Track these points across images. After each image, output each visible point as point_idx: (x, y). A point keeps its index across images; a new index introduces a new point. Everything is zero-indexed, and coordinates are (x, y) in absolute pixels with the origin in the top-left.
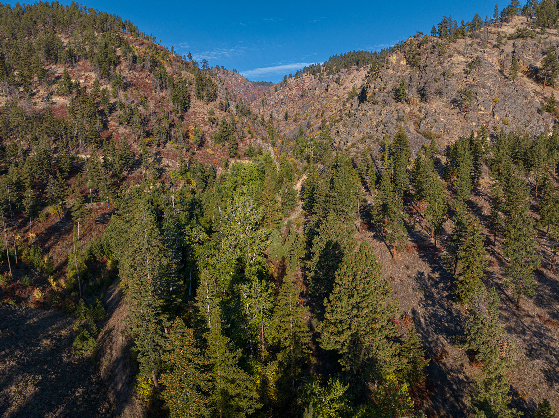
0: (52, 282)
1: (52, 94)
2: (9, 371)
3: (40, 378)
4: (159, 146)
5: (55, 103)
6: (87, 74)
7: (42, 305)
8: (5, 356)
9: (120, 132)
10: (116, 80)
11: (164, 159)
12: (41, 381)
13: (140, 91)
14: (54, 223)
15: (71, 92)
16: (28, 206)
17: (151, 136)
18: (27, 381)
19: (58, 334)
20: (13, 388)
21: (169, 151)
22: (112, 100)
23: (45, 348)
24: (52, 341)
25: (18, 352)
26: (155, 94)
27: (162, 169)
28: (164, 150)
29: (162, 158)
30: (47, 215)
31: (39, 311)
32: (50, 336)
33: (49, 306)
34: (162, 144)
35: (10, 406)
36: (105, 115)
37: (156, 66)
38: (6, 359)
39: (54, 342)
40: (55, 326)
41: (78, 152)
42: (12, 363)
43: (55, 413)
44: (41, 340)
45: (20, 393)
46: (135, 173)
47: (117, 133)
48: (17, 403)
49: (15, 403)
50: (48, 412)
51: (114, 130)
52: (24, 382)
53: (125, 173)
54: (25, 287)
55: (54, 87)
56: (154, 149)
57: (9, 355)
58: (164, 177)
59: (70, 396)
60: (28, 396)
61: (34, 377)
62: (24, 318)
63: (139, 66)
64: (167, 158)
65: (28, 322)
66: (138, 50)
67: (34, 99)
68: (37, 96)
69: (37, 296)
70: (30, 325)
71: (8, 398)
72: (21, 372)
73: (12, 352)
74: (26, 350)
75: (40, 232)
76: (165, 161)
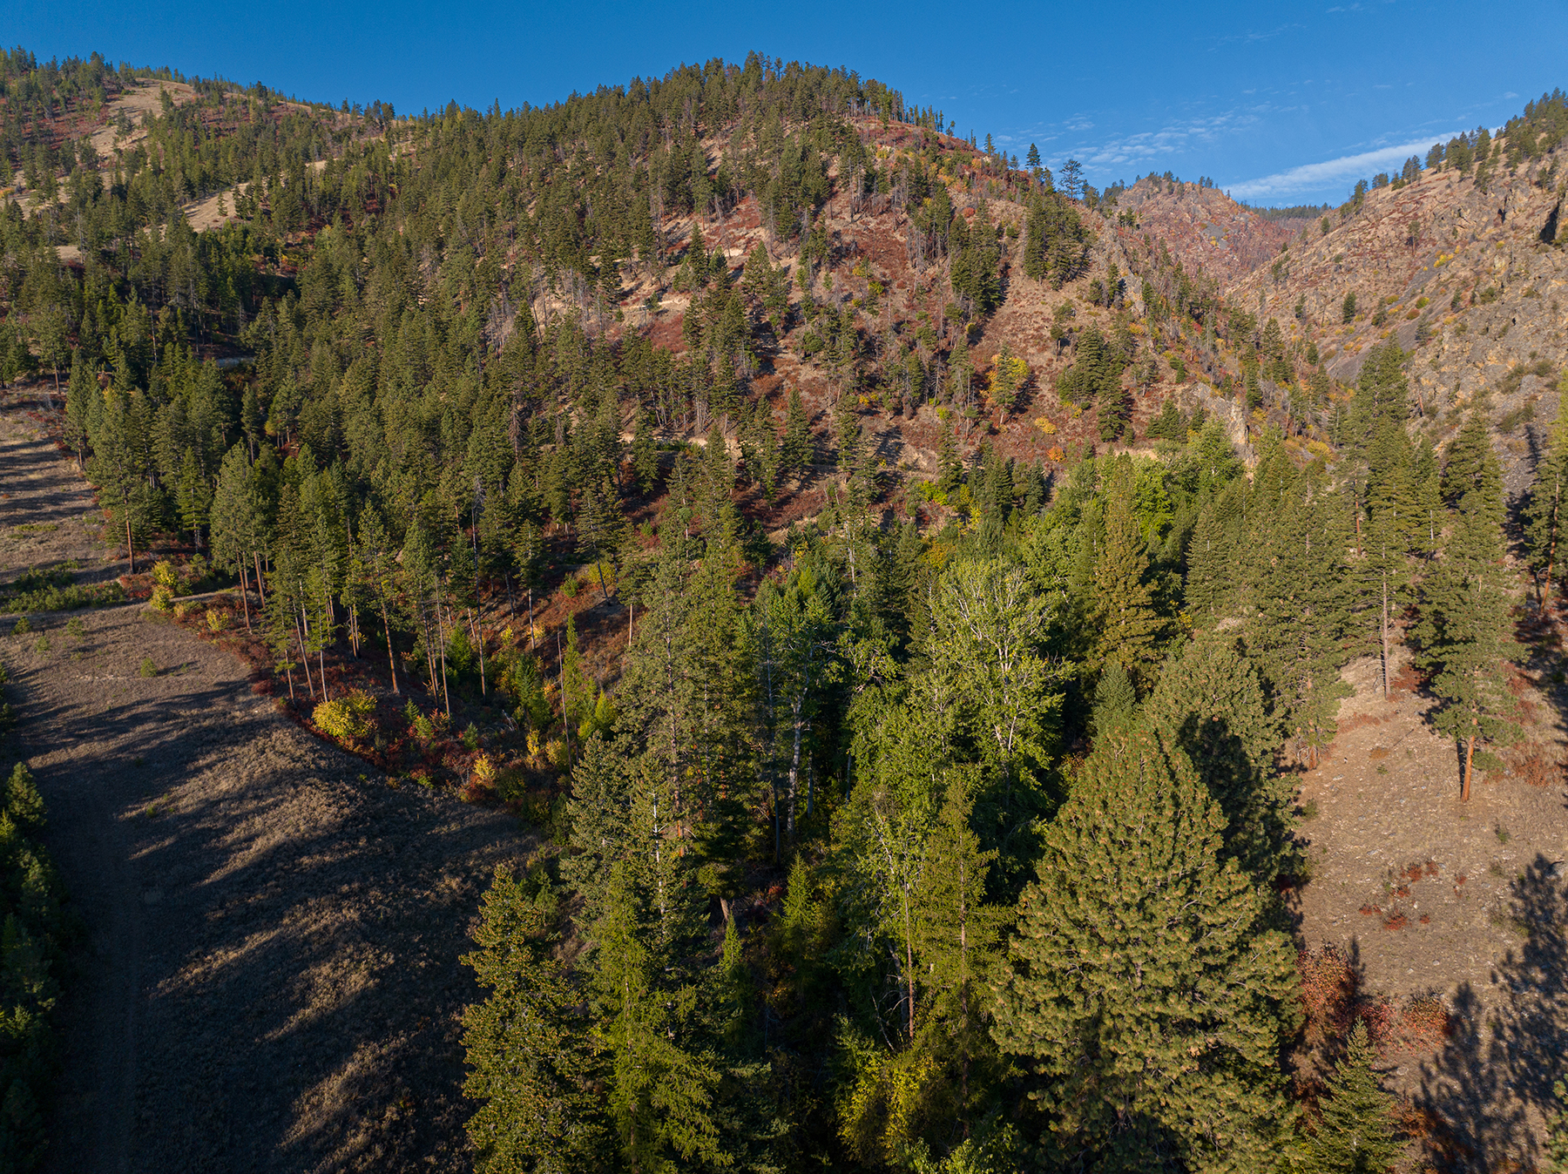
0: (530, 746)
1: (664, 290)
2: (337, 930)
3: (391, 961)
4: (898, 411)
5: (666, 311)
6: (751, 234)
7: (484, 796)
8: (346, 896)
9: (801, 379)
10: (811, 244)
11: (909, 447)
12: (392, 968)
13: (873, 265)
14: (592, 605)
15: (704, 283)
16: (524, 562)
17: (878, 386)
18: (359, 962)
19: (486, 869)
20: (326, 969)
21: (923, 426)
22: (796, 296)
23: (439, 896)
24: (464, 881)
25: (375, 893)
26: (912, 271)
27: (895, 474)
28: (911, 423)
29: (900, 446)
30: (582, 586)
31: (474, 808)
32: (468, 871)
33: (501, 800)
34: (907, 409)
35: (305, 1005)
36: (774, 336)
37: (927, 195)
38: (345, 903)
39: (469, 885)
40: (488, 850)
41: (691, 433)
42: (353, 915)
43: (381, 1047)
44: (440, 877)
45: (336, 982)
46: (822, 486)
47: (795, 380)
48: (321, 1001)
49: (316, 1003)
50: (368, 1039)
51: (788, 374)
52: (352, 961)
53: (793, 485)
54: (466, 750)
55: (672, 272)
56: (885, 421)
57: (356, 895)
58: (897, 497)
59: (435, 1016)
60: (347, 994)
61: (378, 957)
62: (432, 820)
63: (878, 199)
64: (917, 445)
65: (436, 830)
66: (884, 155)
67: (627, 304)
68: (634, 297)
69: (481, 774)
70: (437, 837)
71: (309, 987)
72: (359, 938)
73: (363, 891)
74: (396, 892)
75: (556, 624)
76: (910, 454)
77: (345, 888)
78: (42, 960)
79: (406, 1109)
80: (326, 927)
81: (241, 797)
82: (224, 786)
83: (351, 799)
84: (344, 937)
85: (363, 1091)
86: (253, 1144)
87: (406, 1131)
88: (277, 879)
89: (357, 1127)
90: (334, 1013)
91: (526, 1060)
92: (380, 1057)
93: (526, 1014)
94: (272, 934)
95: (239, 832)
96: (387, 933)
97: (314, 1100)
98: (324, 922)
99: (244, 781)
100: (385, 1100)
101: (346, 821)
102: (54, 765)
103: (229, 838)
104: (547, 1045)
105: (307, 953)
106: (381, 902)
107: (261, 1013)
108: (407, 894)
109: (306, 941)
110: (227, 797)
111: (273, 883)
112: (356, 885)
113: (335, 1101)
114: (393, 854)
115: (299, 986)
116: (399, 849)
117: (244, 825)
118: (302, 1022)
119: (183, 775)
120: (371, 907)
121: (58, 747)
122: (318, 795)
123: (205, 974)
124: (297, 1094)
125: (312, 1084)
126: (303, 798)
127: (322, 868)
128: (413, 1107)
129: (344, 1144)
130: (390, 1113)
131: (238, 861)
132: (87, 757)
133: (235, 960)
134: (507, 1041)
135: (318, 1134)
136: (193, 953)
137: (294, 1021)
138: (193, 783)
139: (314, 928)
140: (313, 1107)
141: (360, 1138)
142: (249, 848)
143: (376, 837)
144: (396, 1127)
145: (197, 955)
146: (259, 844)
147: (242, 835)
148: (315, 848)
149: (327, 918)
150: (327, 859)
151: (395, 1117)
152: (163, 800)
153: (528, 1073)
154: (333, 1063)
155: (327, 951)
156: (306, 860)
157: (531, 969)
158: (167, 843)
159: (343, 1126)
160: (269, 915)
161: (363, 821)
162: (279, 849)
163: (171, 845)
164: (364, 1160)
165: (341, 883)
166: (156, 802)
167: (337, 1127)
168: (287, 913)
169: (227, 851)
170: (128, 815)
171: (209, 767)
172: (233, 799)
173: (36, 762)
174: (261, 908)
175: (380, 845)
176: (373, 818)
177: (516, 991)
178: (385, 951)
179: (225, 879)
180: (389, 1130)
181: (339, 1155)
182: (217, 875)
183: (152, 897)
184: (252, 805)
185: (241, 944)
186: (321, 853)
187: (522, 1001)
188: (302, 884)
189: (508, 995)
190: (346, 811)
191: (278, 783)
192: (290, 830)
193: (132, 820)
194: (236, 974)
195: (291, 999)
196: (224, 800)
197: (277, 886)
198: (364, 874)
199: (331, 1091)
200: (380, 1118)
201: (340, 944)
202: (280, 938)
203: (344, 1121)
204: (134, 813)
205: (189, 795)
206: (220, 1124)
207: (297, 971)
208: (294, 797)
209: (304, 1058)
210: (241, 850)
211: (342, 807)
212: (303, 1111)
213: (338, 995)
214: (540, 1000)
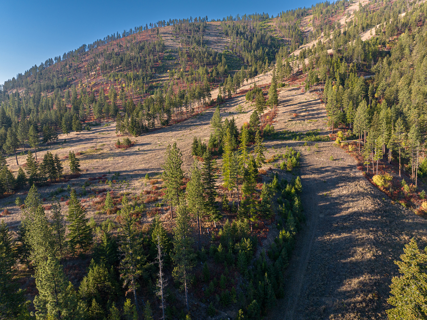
77: (371, 229)
78: (295, 223)
79: (375, 297)
80: (363, 238)
81: (348, 196)
82: (344, 192)
83: (379, 204)
84: (368, 242)
85: (364, 286)
86: (331, 286)
87: (374, 303)
88: (353, 220)
89: (360, 295)
90: (360, 262)
91: (411, 301)
92: (371, 279)
93: (414, 287)
94: (349, 235)
95: (346, 205)
96: (381, 245)
97: (350, 282)
98: (363, 236)
99: (350, 192)
100: (369, 292)
101: (376, 210)
102: (306, 178)
103: (343, 206)
104: (419, 300)
105: (357, 243)
106: (381, 236)
107: (341, 254)
108: (390, 236)
109: (357, 240)
110: (344, 195)
111: (352, 221)
112: (375, 229)
113: (355, 285)
114: (388, 223)
115: (352, 251)
116: (391, 222)
117: (347, 204)
118: (351, 261)
119: (335, 187)
120: (378, 236)
121: (308, 174)
122: (369, 201)
123: (330, 239)
124: (345, 279)
125: (350, 278)
126: (365, 200)
127: (366, 221)
128: (377, 297)
129: (355, 298)
130: (370, 296)
131: (344, 213)
132: (313, 178)
133: (338, 238)
134: (405, 292)
135: (349, 292)
136: (328, 233)
137: (349, 260)
138: (337, 190)
139: (360, 237)
140: (349, 284)
141: (360, 298)
142: (347, 210)
143: (384, 217)
144: (371, 300)
145: (329, 234)
146: (350, 210)
147: (346, 206)
148: (365, 215)
149: (364, 235)
150: (368, 219)
151: (371, 297)
152: (329, 192)
153: (411, 306)
154: (357, 275)
155: (362, 245)
156: (362, 218)
157: (418, 274)
158: (327, 203)
159: (356, 293)
160: (349, 230)
161: (381, 211)
162: (355, 213)
163: (328, 204)
164: (359, 305)
165: (371, 227)
166: (327, 192)
167: (354, 293)
168: (354, 230)
169: (342, 210)
170: (320, 194)
171: (342, 186)
172: (346, 196)
173: (303, 177)
174: (347, 227)
175: (385, 220)
176: (384, 211)
177: (411, 279)
178: (379, 250)
179: (339, 217)
180: (369, 300)
181: (353, 300)
182: (338, 215)
183: (321, 216)
184: (350, 199)
185: (340, 235)
186: (367, 217)
187: (413, 283)
188: (359, 224)
189: (408, 279)
190: (376, 207)
191: (359, 195)
192: (359, 208)
193: (321, 196)
194: (337, 242)
195: (350, 254)
196: (344, 196)
197: (352, 222)
198: (378, 226)
199: (355, 282)
200: (367, 296)
201: (366, 244)
202: (350, 236)
203: (356, 292)
204: (321, 194)
205: (335, 193)
206: (325, 278)
207: (353, 247)
208: (362, 200)
209: (349, 270)
210: (345, 210)
211: (376, 206)
212: (346, 284)
213: (362, 257)
214: (420, 285)
